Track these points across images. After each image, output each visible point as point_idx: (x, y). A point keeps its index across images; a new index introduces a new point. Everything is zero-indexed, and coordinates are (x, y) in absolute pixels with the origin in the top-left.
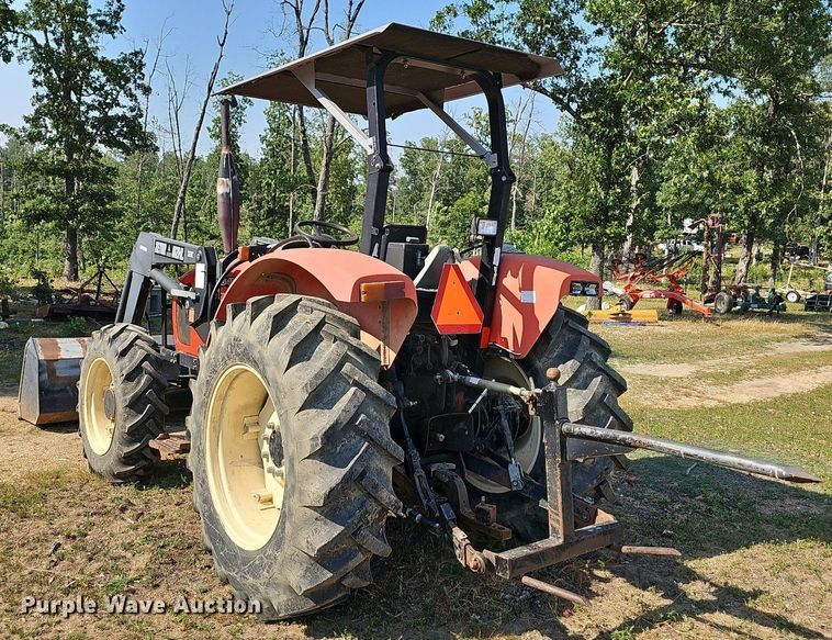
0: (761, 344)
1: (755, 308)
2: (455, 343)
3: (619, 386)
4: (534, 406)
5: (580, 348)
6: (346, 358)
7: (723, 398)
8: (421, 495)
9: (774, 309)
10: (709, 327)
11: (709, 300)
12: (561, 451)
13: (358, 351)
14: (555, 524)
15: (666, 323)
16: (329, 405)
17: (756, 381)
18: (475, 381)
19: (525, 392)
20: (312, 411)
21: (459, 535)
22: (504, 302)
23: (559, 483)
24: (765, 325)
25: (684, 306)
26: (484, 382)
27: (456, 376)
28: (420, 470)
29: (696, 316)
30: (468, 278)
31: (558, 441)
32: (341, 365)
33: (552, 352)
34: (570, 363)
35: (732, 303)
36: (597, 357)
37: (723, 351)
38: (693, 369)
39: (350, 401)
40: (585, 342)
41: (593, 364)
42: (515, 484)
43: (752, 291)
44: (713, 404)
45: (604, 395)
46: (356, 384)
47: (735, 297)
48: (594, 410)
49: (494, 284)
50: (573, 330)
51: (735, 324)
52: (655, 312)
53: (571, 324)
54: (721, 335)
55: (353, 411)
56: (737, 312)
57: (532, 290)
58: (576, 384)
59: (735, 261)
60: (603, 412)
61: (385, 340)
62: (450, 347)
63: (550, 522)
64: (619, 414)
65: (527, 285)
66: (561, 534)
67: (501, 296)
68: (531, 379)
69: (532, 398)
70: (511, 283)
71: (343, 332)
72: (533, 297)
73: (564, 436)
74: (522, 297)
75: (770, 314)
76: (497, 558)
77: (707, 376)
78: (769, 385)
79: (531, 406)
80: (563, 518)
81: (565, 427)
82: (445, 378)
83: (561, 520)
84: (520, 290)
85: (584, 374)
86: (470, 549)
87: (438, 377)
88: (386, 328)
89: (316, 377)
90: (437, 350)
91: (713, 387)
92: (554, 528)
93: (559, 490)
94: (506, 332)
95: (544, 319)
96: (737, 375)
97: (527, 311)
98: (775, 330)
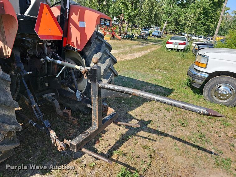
0: (130, 46)
1: (128, 38)
2: (49, 44)
3: (114, 61)
4: (87, 75)
5: (102, 47)
7: (125, 58)
8: (36, 114)
9: (132, 38)
10: (120, 42)
11: (120, 36)
12: (99, 94)
14: (95, 121)
15: (111, 40)
17: (131, 54)
18: (59, 62)
19: (82, 68)
21: (53, 134)
22: (72, 27)
23: (97, 107)
24: (131, 41)
25: (115, 37)
26: (64, 63)
27: (51, 60)
28: (34, 103)
29: (117, 39)
30: (56, 15)
31: (97, 90)
33: (92, 48)
34: (99, 53)
35: (124, 36)
36: (108, 51)
37: (123, 47)
38: (118, 51)
40: (104, 45)
41: (106, 54)
42: (78, 99)
43: (128, 34)
44: (123, 60)
45: (110, 65)
47: (125, 35)
48: (107, 71)
49: (67, 18)
50: (99, 40)
51: (125, 41)
52: (109, 38)
53: (99, 37)
54: (122, 43)
56: (125, 38)
57: (84, 21)
58: (101, 61)
59: (125, 27)
60: (109, 71)
61: (5, 42)
62: (47, 46)
63: (93, 120)
64: (114, 72)
65: (82, 19)
66: (97, 125)
67: (71, 24)
68: (84, 59)
69: (86, 72)
70: (75, 17)
72: (84, 24)
73: (100, 88)
74: (80, 24)
75: (131, 39)
76: (71, 144)
77: (121, 53)
78: (133, 55)
79: (85, 75)
80: (98, 119)
81: (100, 85)
82: (46, 61)
83: (97, 120)
84: (79, 21)
85: (103, 58)
86: (58, 141)
87: (42, 60)
88: (3, 34)
90: (42, 47)
91: (123, 56)
92: (94, 123)
93: (97, 110)
94: (73, 40)
95: (89, 35)
96: (127, 53)
97: (82, 30)
98: (133, 43)
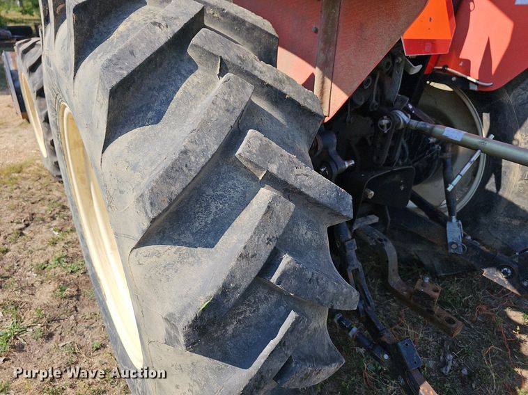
2: (417, 69)
6: (247, 118)
13: (277, 97)
16: (209, 237)
20: (167, 252)
32: (235, 138)
39: (260, 229)
42: (454, 247)
46: (271, 180)
55: (265, 253)
61: (329, 69)
71: (243, 51)
82: (395, 125)
87: (385, 122)
88: (330, 43)
89: (169, 174)
